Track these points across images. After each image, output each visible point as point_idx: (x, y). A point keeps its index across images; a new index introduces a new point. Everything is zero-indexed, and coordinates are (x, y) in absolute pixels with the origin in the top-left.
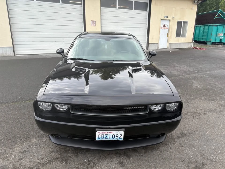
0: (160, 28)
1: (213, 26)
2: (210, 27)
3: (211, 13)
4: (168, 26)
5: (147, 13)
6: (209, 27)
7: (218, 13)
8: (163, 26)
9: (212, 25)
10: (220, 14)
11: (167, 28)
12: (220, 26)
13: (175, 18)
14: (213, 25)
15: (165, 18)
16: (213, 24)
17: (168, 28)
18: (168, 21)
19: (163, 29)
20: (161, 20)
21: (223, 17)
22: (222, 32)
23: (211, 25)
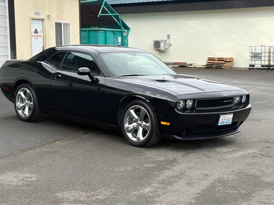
0: (31, 36)
1: (97, 32)
2: (92, 33)
3: (85, 5)
4: (42, 32)
5: (5, 5)
6: (89, 34)
7: (102, 7)
8: (35, 32)
9: (95, 30)
10: (105, 8)
11: (40, 36)
12: (109, 32)
13: (52, 16)
14: (98, 30)
15: (37, 17)
16: (96, 28)
17: (42, 36)
18: (41, 22)
19: (35, 38)
20: (32, 19)
21: (110, 14)
22: (114, 43)
23: (93, 28)
